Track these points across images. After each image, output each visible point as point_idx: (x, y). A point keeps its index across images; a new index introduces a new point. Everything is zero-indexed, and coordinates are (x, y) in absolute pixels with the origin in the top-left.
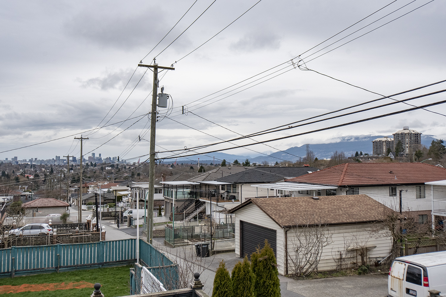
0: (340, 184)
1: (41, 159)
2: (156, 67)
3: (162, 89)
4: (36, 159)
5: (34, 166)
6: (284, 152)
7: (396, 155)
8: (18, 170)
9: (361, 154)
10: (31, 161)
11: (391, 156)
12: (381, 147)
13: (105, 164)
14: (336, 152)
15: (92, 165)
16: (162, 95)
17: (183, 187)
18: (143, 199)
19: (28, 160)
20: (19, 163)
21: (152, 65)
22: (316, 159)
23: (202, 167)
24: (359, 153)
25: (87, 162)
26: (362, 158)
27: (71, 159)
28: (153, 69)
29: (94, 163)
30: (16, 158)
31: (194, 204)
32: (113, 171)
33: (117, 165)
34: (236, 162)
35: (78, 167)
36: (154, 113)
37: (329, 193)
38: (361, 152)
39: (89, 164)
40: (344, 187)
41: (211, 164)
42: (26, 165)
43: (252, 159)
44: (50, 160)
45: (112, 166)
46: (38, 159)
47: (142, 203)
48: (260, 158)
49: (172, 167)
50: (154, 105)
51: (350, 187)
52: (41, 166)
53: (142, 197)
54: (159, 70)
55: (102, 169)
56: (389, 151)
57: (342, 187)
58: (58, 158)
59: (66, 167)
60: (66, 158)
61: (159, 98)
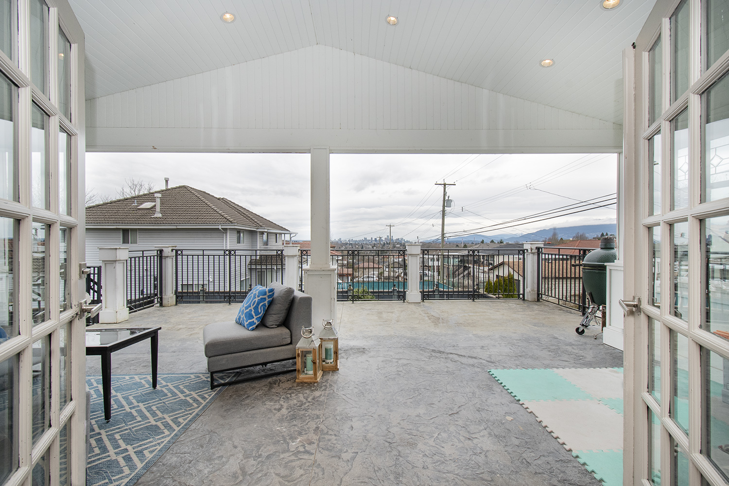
2: (445, 185)
3: (449, 197)
6: (532, 234)
8: (342, 246)
10: (349, 241)
14: (578, 233)
16: (448, 200)
20: (342, 242)
21: (443, 183)
22: (562, 239)
23: (465, 245)
25: (384, 242)
27: (373, 239)
28: (443, 186)
29: (388, 242)
30: (340, 239)
31: (462, 268)
34: (492, 241)
35: (378, 245)
36: (444, 211)
38: (607, 233)
39: (386, 243)
41: (472, 243)
42: (346, 244)
43: (505, 239)
48: (512, 238)
50: (444, 206)
52: (356, 244)
54: (447, 186)
58: (366, 239)
59: (371, 245)
60: (370, 239)
61: (447, 202)
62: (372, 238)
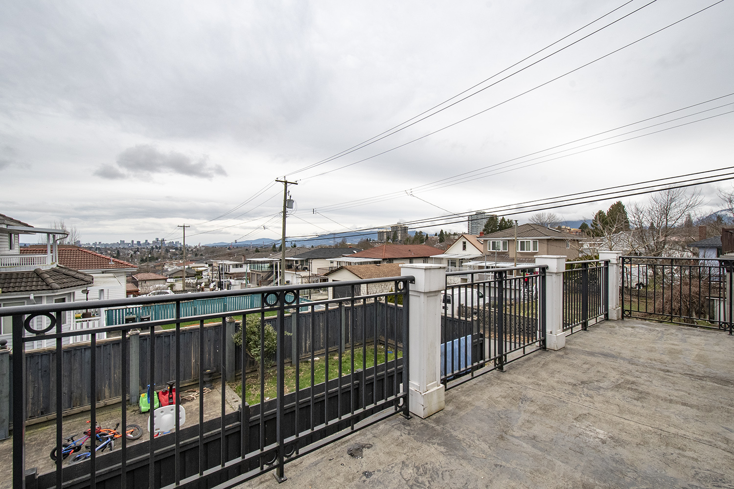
0: (383, 258)
1: (105, 243)
2: (286, 182)
3: (290, 197)
4: (100, 243)
5: (99, 248)
7: (393, 241)
9: (370, 240)
10: (95, 244)
11: (390, 241)
12: (383, 236)
13: (168, 247)
15: (157, 248)
16: (290, 200)
17: (264, 262)
18: (228, 272)
19: (91, 244)
21: (284, 180)
24: (369, 239)
25: (152, 245)
26: (371, 243)
27: (135, 242)
28: (284, 183)
29: (158, 246)
32: (177, 253)
33: (181, 248)
35: (144, 250)
36: (285, 212)
37: (376, 263)
39: (154, 247)
40: (386, 259)
42: (90, 248)
44: (114, 244)
45: (176, 249)
46: (102, 243)
47: (226, 275)
49: (228, 249)
50: (285, 207)
51: (390, 259)
52: (106, 249)
53: (226, 271)
54: (288, 184)
55: (167, 251)
56: (388, 238)
57: (384, 260)
58: (123, 242)
59: (132, 250)
60: (130, 242)
61: (288, 203)
62: (133, 241)
